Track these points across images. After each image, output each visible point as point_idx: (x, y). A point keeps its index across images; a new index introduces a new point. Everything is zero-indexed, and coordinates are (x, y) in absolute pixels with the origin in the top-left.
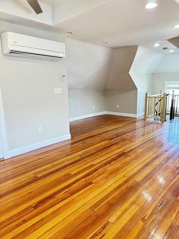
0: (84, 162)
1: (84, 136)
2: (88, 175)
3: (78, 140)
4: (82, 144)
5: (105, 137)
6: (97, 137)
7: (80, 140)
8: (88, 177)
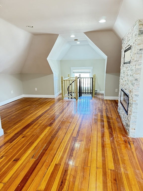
0: (44, 165)
1: (18, 127)
2: (62, 182)
3: (15, 134)
4: (23, 139)
5: (42, 124)
6: (35, 125)
7: (17, 133)
8: (65, 187)
